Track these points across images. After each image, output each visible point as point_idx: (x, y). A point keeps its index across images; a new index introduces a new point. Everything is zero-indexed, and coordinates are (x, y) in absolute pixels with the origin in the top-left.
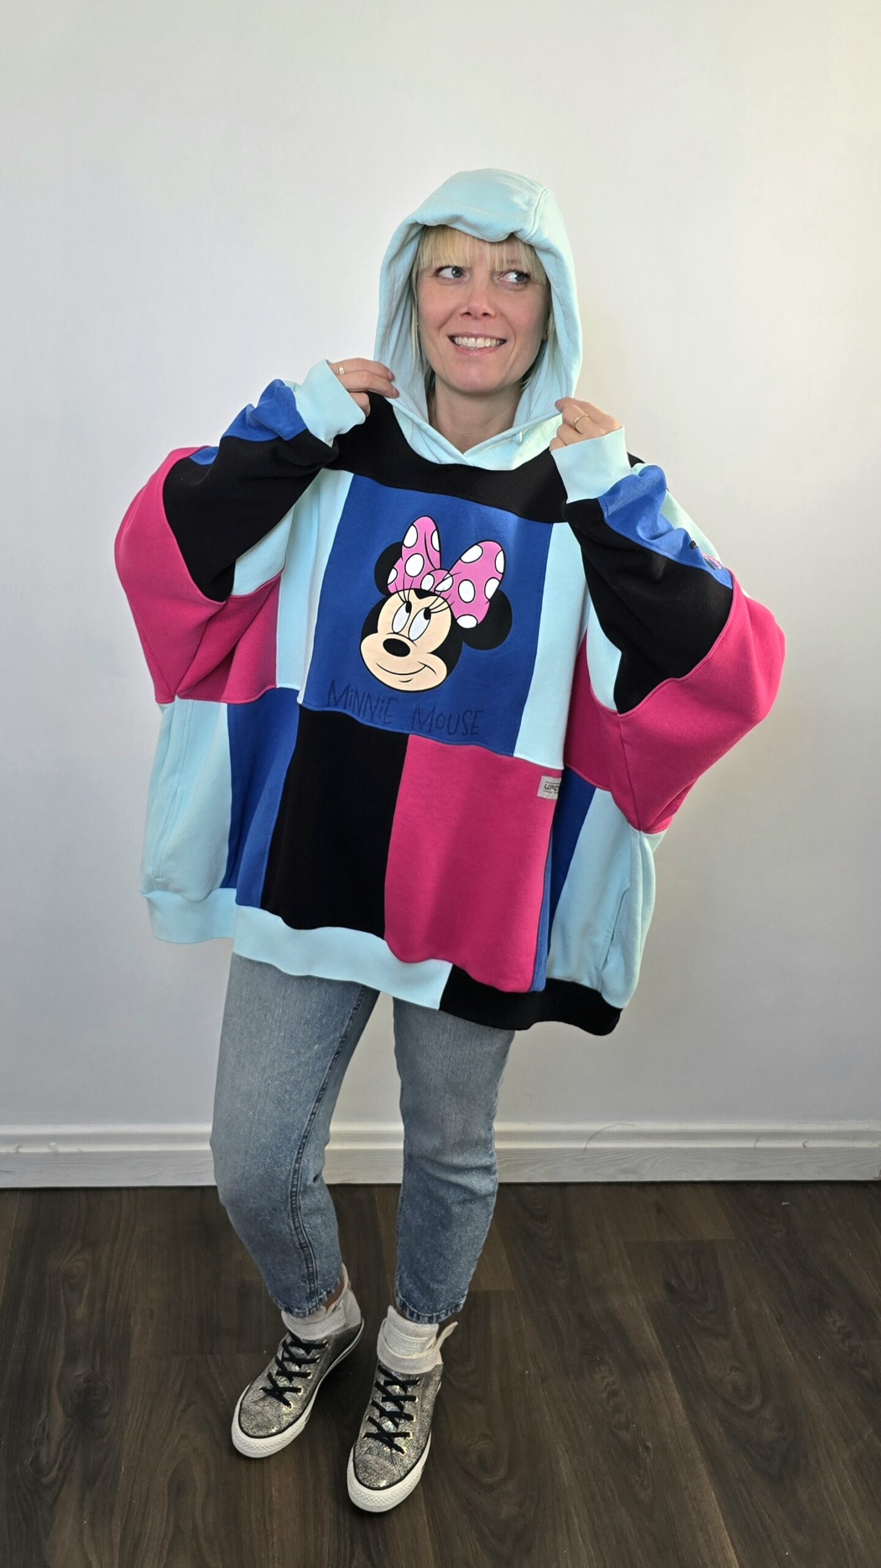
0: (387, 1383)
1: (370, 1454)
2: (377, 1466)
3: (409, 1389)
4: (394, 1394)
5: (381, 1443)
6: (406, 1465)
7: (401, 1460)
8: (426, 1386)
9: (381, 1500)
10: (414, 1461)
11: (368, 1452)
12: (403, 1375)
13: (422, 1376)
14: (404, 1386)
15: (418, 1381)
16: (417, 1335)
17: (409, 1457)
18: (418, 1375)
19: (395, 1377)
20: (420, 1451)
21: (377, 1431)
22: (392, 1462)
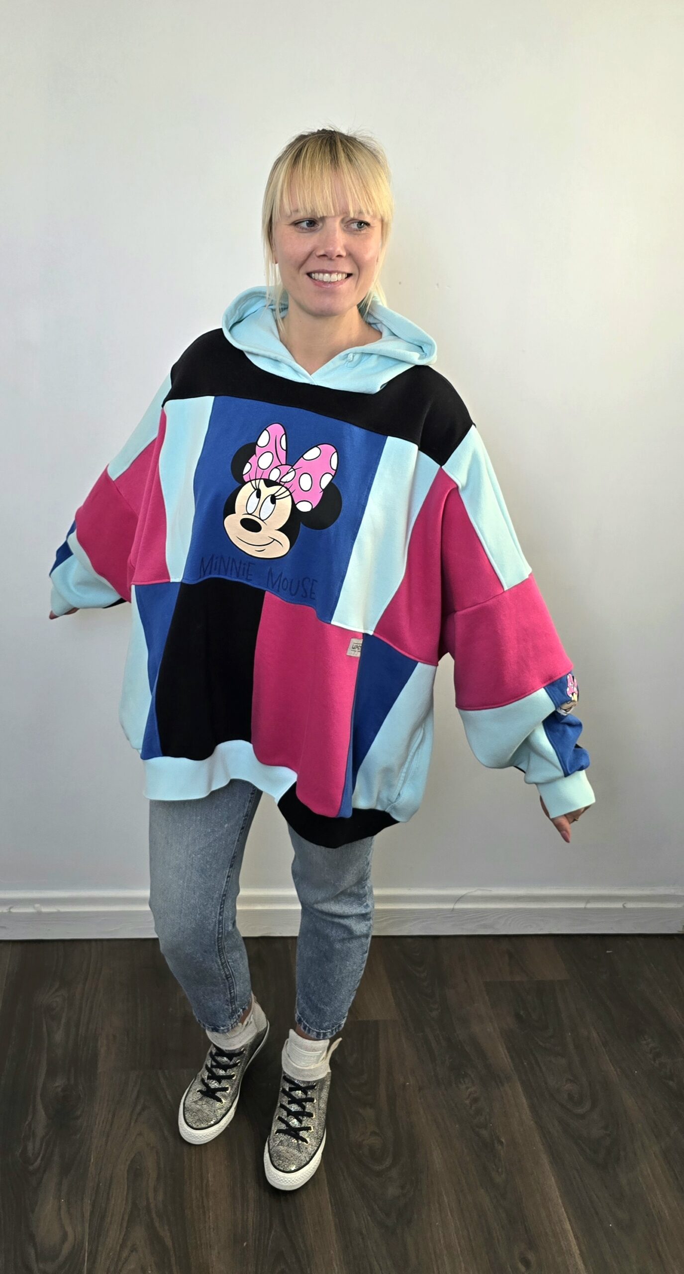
0: (291, 1089)
1: (282, 1145)
2: (288, 1154)
3: (309, 1093)
4: (297, 1098)
5: (289, 1137)
6: (310, 1152)
7: (306, 1148)
8: (321, 1090)
9: (293, 1180)
10: (316, 1148)
11: (280, 1144)
12: (304, 1082)
13: (317, 1082)
14: (304, 1091)
15: (315, 1086)
16: (314, 1050)
17: (312, 1145)
18: (314, 1082)
19: (298, 1084)
20: (319, 1140)
21: (286, 1128)
22: (299, 1151)
